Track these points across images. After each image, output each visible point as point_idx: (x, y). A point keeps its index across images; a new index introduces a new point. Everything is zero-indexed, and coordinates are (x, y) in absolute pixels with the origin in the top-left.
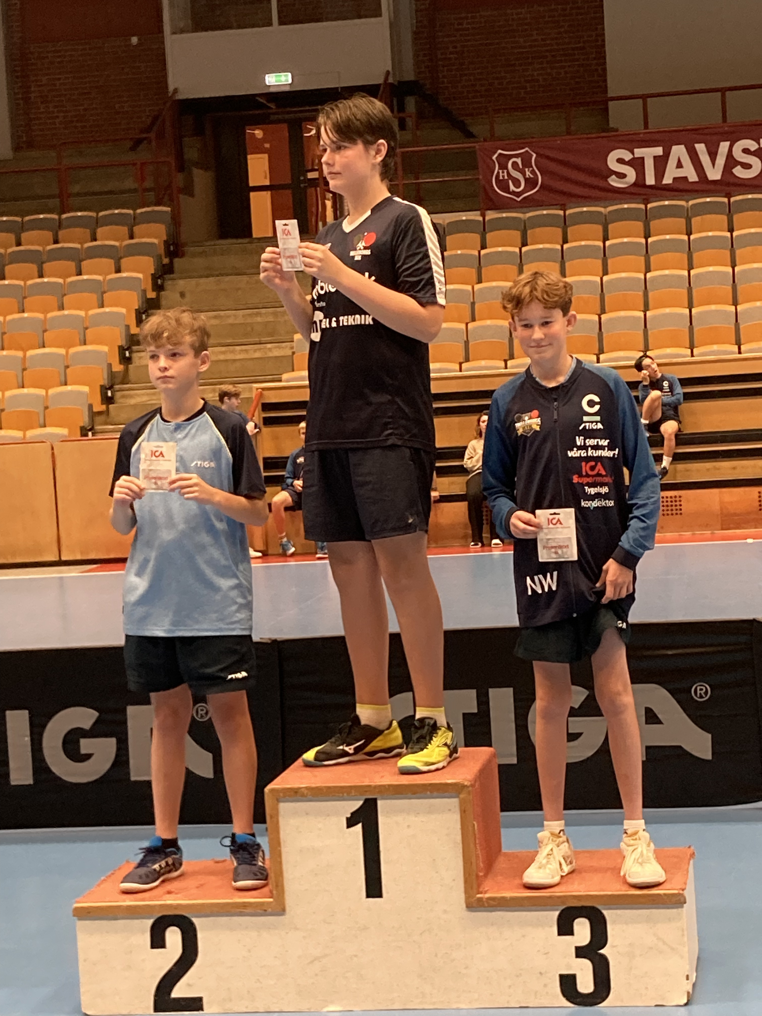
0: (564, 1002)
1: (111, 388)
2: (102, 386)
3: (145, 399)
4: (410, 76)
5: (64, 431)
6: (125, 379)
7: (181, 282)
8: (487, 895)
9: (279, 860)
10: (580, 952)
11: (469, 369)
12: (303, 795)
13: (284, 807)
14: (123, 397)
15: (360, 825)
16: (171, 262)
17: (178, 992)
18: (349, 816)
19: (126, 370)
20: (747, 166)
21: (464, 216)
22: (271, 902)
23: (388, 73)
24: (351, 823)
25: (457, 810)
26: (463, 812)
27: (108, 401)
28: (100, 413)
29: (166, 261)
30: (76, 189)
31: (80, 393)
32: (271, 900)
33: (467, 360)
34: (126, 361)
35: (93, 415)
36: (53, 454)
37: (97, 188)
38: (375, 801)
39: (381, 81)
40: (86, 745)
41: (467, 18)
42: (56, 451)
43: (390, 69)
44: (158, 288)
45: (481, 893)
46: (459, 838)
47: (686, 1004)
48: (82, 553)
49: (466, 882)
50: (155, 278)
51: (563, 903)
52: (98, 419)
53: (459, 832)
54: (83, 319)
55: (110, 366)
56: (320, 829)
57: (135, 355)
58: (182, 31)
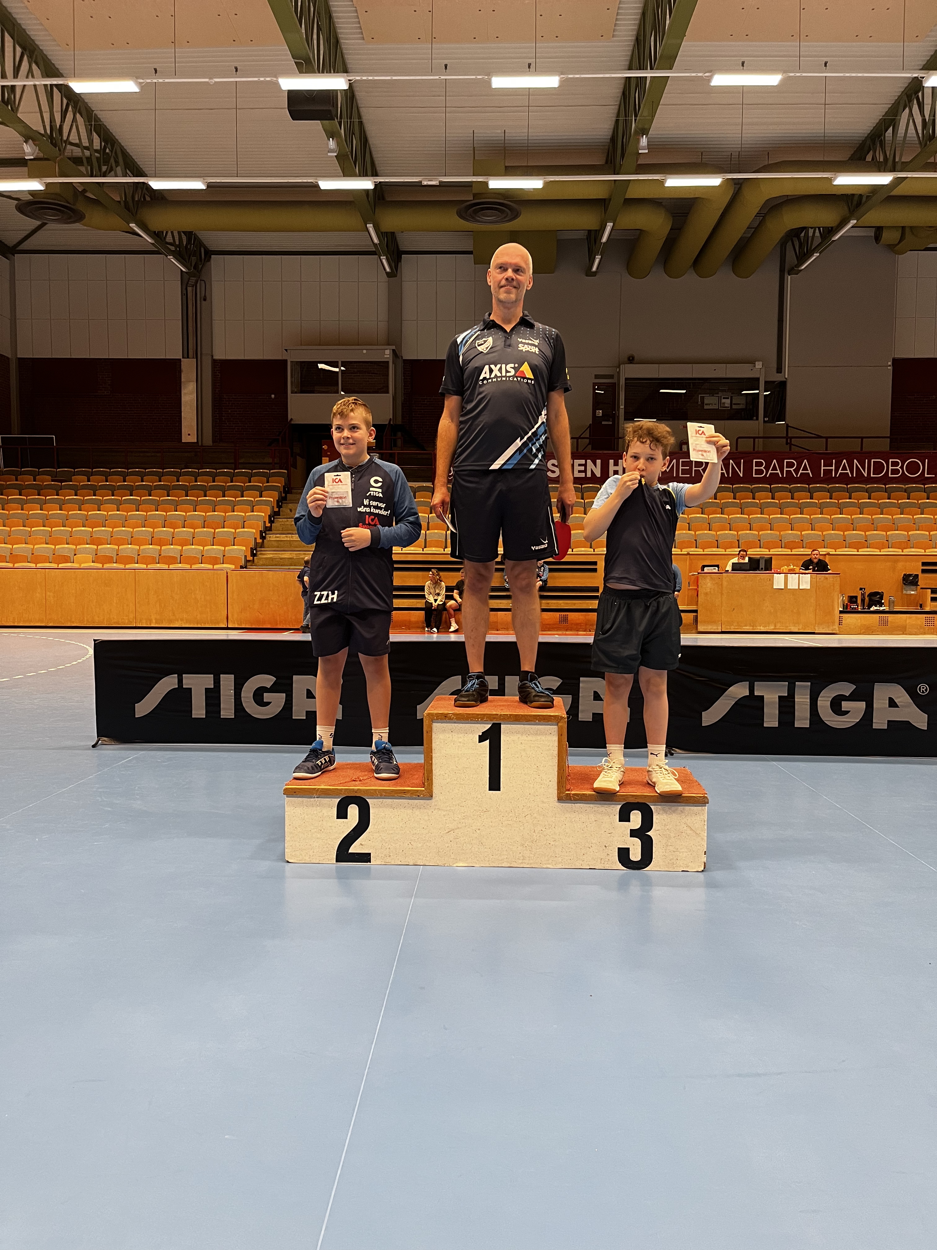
0: (620, 866)
1: (256, 549)
2: (251, 548)
3: (271, 556)
4: (399, 421)
5: (233, 567)
6: (262, 545)
7: (290, 505)
8: (573, 792)
9: (431, 762)
10: (634, 833)
11: (427, 551)
12: (450, 719)
13: (436, 726)
14: (261, 554)
15: (488, 741)
16: (286, 496)
17: (354, 849)
18: (481, 734)
19: (263, 542)
20: (553, 472)
21: (425, 484)
22: (423, 790)
23: (390, 419)
24: (482, 739)
25: (556, 733)
26: (560, 735)
27: (254, 555)
28: (249, 561)
29: (283, 495)
30: (241, 461)
31: (242, 550)
32: (423, 789)
33: (425, 547)
34: (263, 538)
35: (247, 561)
36: (227, 576)
37: (252, 461)
38: (500, 724)
39: (387, 423)
40: (267, 697)
41: (427, 399)
42: (228, 575)
43: (392, 418)
44: (279, 507)
45: (569, 790)
46: (556, 752)
47: (703, 871)
48: (238, 624)
49: (559, 782)
50: (278, 502)
51: (624, 800)
52: (248, 564)
53: (556, 749)
54: (244, 517)
55: (255, 539)
56: (460, 742)
57: (267, 536)
58: (296, 393)
